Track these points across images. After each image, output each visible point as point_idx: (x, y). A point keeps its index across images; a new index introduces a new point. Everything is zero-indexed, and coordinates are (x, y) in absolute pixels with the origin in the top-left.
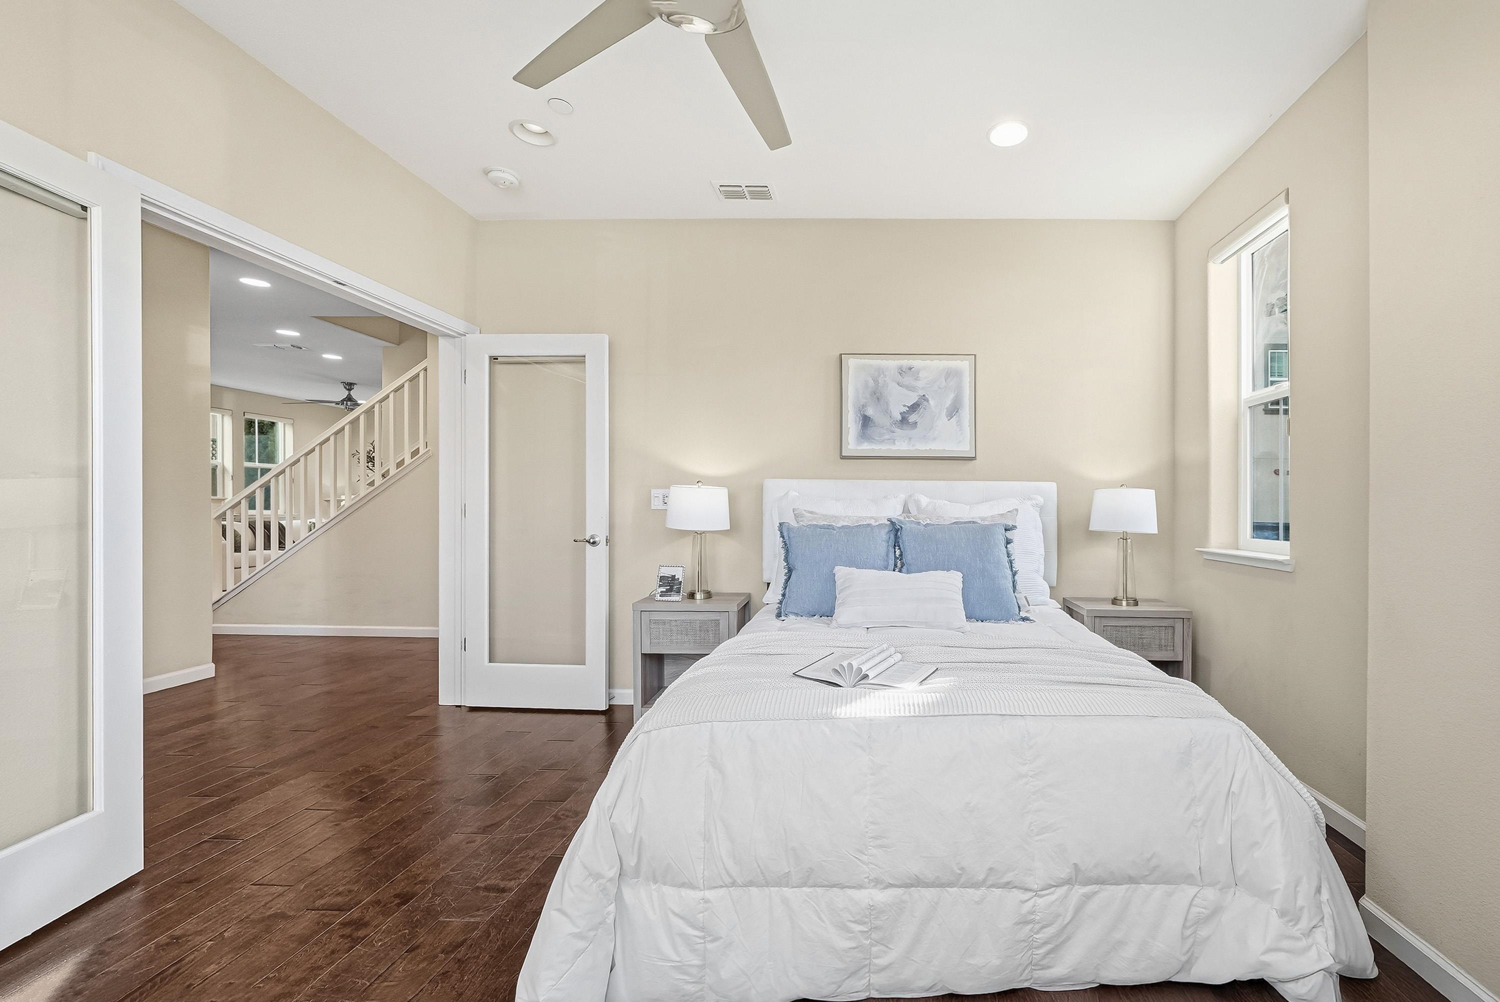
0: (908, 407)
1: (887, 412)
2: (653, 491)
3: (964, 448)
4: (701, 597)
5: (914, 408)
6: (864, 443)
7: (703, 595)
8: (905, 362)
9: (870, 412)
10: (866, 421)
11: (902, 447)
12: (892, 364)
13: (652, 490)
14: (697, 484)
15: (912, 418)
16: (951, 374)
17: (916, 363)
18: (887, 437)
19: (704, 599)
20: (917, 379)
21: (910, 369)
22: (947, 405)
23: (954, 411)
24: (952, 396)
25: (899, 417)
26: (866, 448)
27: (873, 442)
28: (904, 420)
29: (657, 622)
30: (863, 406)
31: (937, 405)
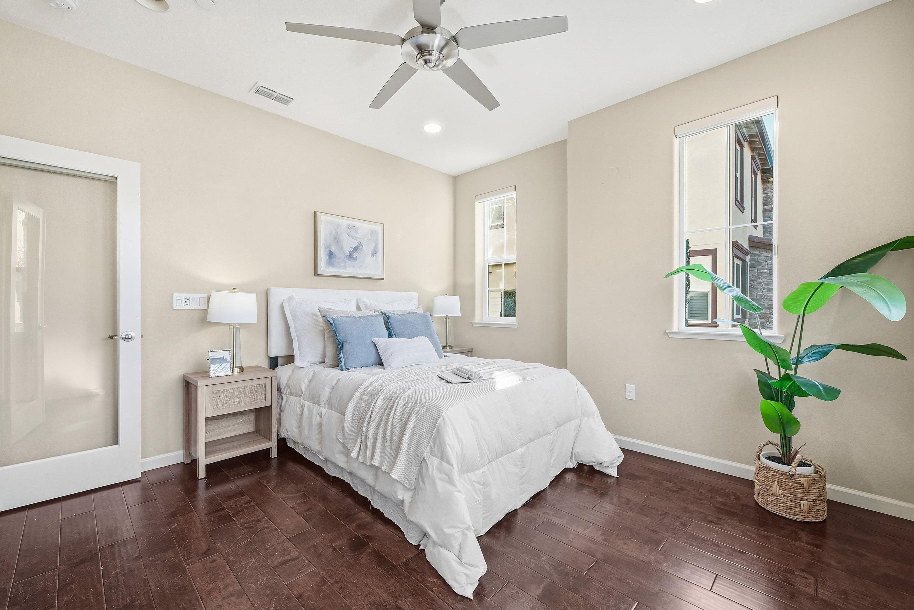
0: (353, 249)
1: (342, 250)
2: (176, 295)
3: (379, 274)
4: (238, 371)
5: (356, 249)
6: (330, 267)
7: (239, 369)
8: (352, 222)
9: (333, 249)
10: (331, 254)
11: (350, 271)
12: (344, 222)
13: (174, 294)
14: (233, 290)
15: (355, 255)
16: (373, 233)
17: (357, 224)
18: (342, 264)
19: (240, 372)
20: (357, 233)
21: (354, 227)
22: (371, 250)
23: (374, 253)
24: (374, 245)
25: (348, 254)
26: (331, 270)
27: (335, 267)
28: (351, 256)
29: (218, 392)
30: (330, 245)
31: (367, 249)
